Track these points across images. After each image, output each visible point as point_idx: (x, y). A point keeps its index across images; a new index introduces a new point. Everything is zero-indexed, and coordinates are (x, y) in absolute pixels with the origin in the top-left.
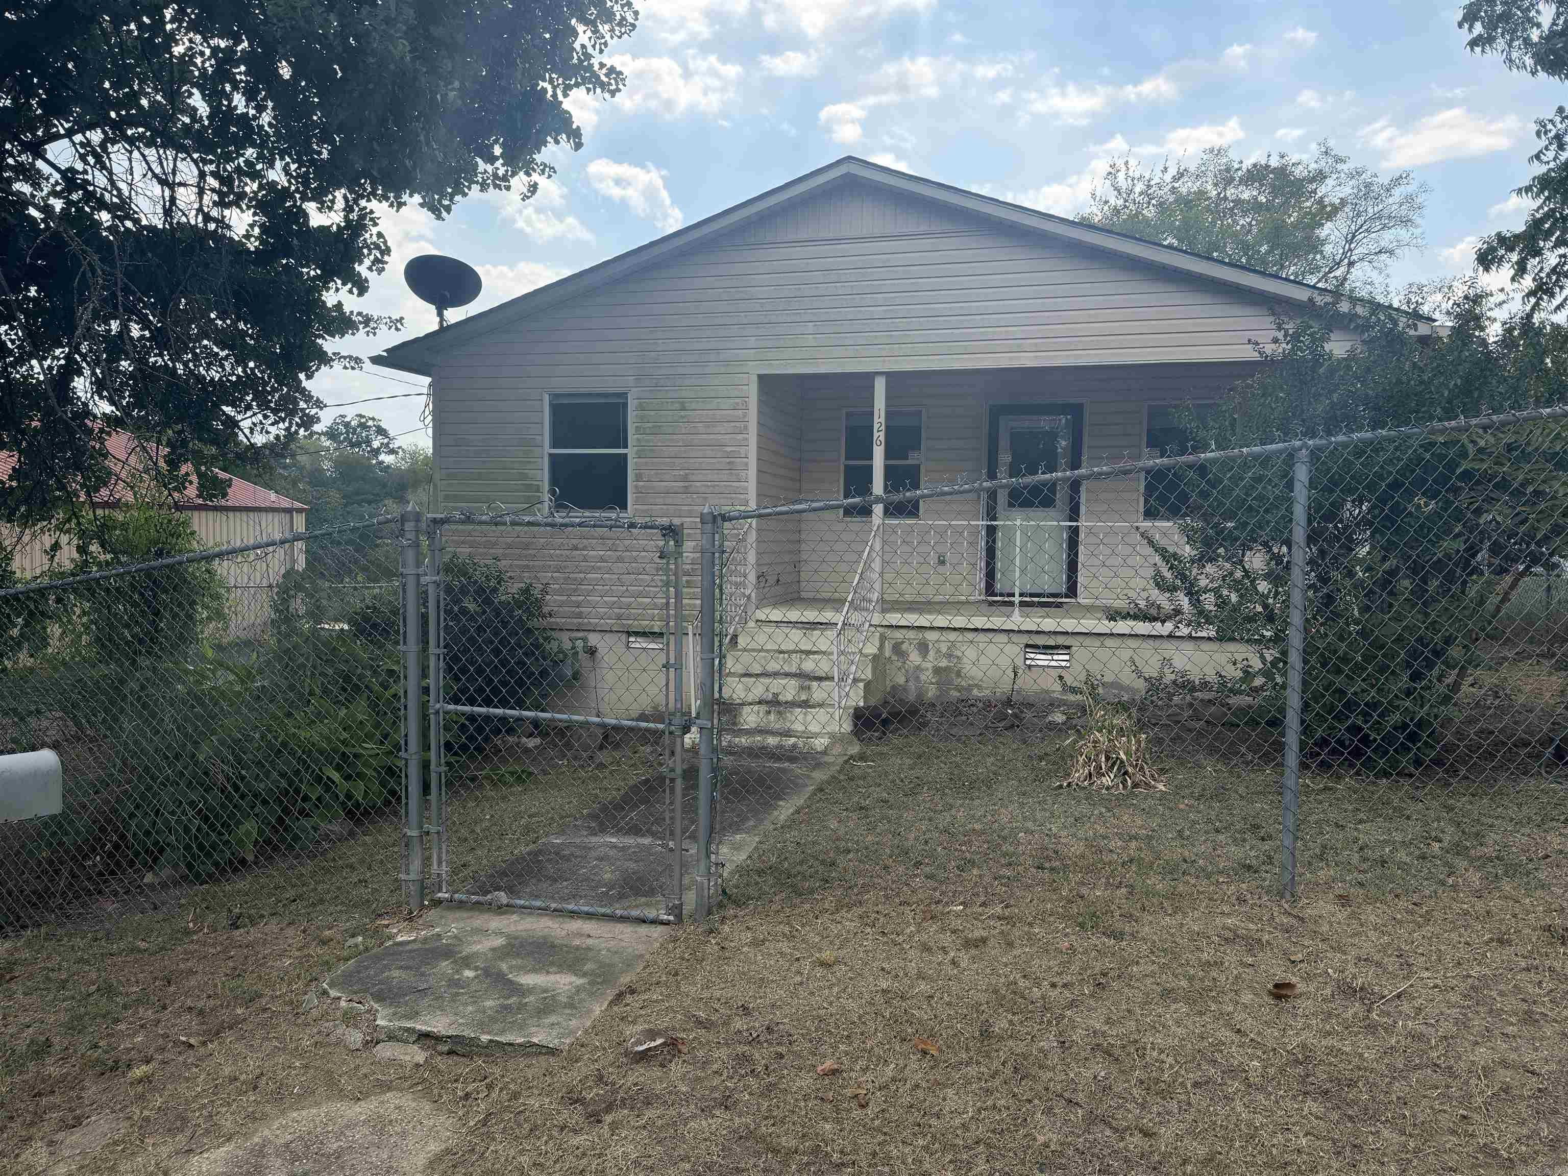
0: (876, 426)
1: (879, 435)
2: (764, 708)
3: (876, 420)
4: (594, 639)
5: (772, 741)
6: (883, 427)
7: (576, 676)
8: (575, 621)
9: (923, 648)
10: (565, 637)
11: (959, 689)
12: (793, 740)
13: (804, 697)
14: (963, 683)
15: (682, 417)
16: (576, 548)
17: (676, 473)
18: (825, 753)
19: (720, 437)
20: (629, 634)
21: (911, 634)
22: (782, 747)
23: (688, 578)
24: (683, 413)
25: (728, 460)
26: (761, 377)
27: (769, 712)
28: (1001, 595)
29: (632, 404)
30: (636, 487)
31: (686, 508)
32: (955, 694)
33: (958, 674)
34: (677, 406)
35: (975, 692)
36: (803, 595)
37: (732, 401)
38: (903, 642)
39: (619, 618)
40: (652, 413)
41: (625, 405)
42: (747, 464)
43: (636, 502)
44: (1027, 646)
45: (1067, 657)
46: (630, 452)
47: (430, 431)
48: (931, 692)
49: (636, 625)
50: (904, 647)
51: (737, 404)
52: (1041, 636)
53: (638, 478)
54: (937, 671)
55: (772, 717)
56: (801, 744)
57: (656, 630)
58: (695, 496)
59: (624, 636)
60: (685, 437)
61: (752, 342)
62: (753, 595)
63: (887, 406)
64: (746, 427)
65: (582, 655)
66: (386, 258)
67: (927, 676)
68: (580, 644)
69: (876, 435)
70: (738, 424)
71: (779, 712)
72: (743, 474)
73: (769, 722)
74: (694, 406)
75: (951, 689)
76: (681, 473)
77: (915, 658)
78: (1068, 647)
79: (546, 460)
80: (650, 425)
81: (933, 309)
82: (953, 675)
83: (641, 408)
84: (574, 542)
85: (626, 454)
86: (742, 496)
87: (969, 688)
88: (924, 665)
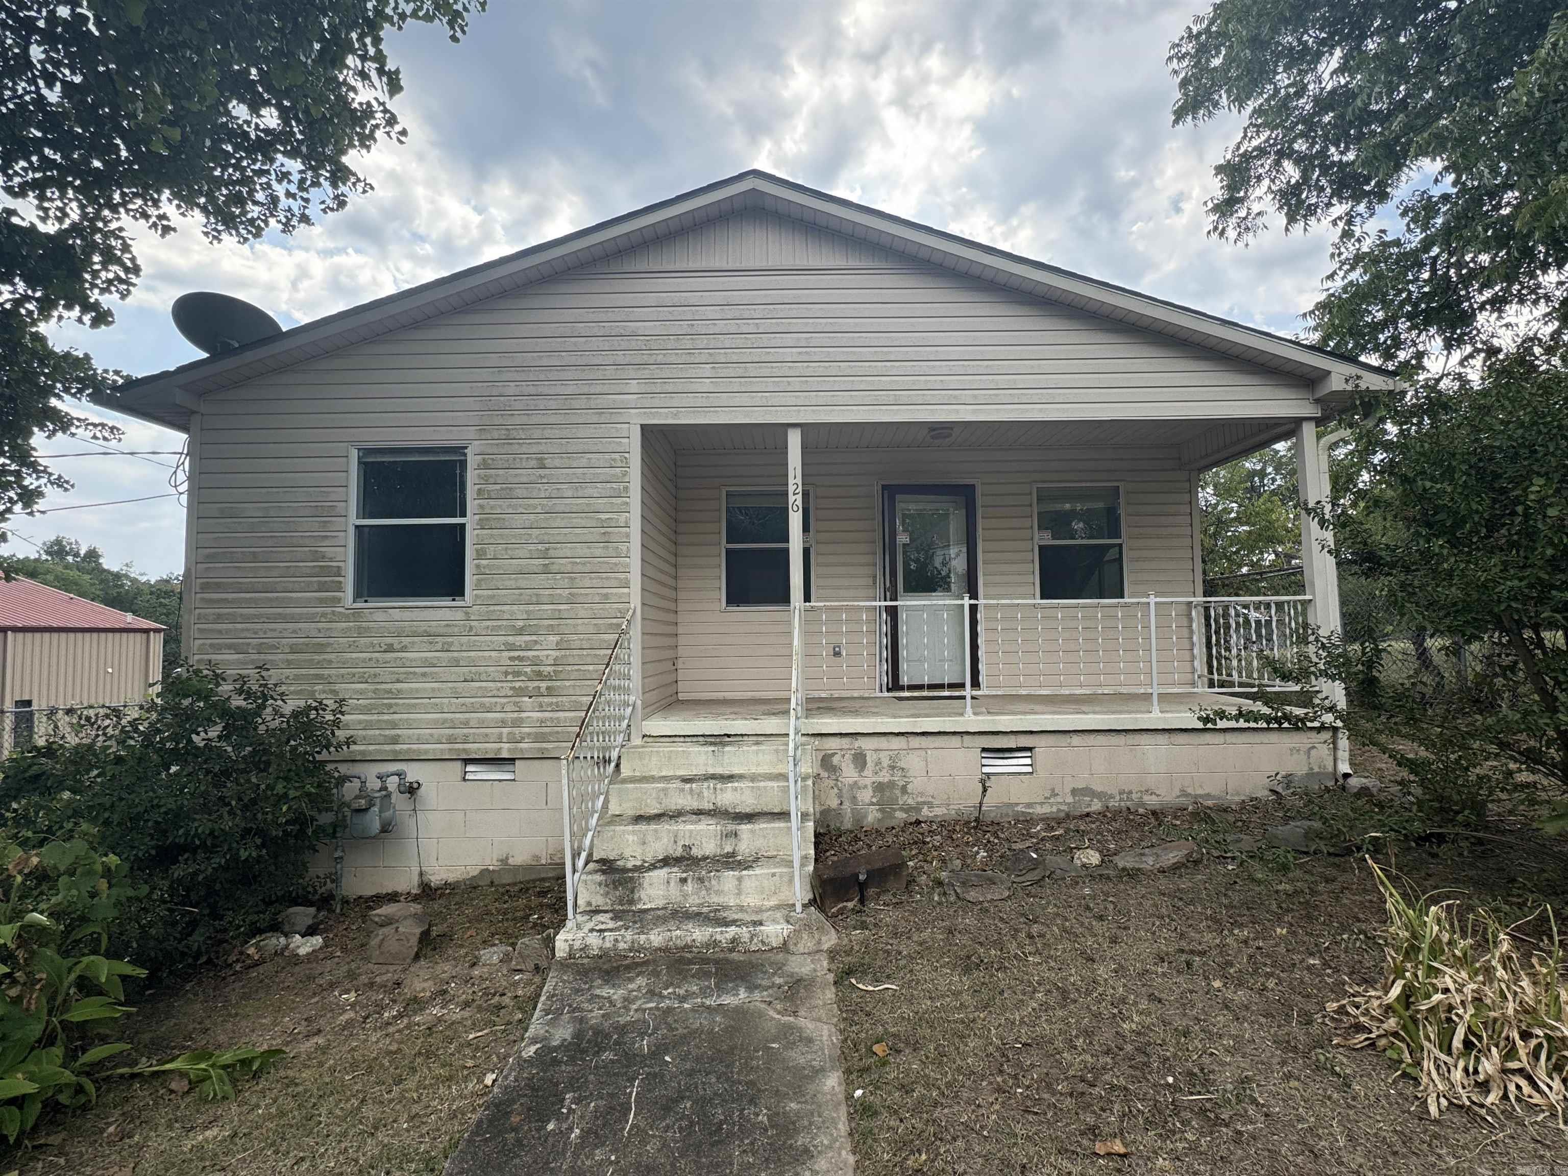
0: (791, 488)
1: (795, 500)
2: (676, 873)
3: (791, 481)
4: (414, 773)
5: (699, 934)
6: (800, 489)
7: (386, 828)
8: (387, 747)
9: (860, 760)
10: (371, 772)
11: (908, 809)
12: (732, 931)
13: (728, 849)
14: (910, 801)
15: (541, 477)
16: (390, 649)
17: (532, 547)
18: (784, 947)
19: (592, 501)
20: (467, 761)
21: (845, 742)
22: (716, 943)
23: (550, 684)
24: (542, 472)
25: (603, 530)
26: (643, 427)
27: (684, 881)
28: (911, 688)
29: (472, 461)
30: (478, 566)
31: (547, 592)
32: (901, 815)
33: (904, 790)
34: (533, 463)
35: (925, 812)
36: (681, 696)
37: (607, 456)
38: (833, 754)
39: (451, 740)
40: (501, 472)
41: (463, 464)
42: (628, 535)
43: (478, 586)
44: (984, 750)
45: (1028, 761)
46: (470, 521)
47: (184, 499)
48: (872, 816)
49: (476, 749)
50: (836, 760)
51: (614, 460)
52: (1000, 737)
53: (480, 555)
54: (879, 788)
55: (689, 887)
56: (746, 937)
57: (505, 755)
58: (558, 577)
59: (459, 764)
60: (545, 501)
61: (634, 386)
62: (639, 702)
63: (803, 464)
64: (626, 489)
65: (398, 799)
66: (134, 279)
67: (866, 796)
68: (393, 783)
69: (791, 498)
70: (614, 485)
71: (701, 880)
72: (623, 547)
73: (685, 896)
74: (557, 463)
75: (895, 810)
76: (540, 547)
77: (849, 773)
78: (1030, 749)
79: (351, 531)
80: (498, 487)
81: (854, 353)
82: (898, 792)
83: (484, 465)
84: (389, 640)
85: (464, 525)
86: (622, 576)
87: (918, 809)
88: (862, 782)
